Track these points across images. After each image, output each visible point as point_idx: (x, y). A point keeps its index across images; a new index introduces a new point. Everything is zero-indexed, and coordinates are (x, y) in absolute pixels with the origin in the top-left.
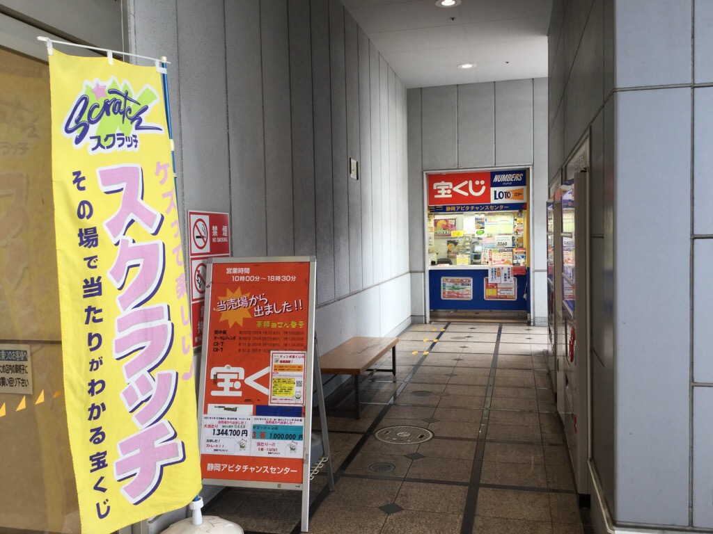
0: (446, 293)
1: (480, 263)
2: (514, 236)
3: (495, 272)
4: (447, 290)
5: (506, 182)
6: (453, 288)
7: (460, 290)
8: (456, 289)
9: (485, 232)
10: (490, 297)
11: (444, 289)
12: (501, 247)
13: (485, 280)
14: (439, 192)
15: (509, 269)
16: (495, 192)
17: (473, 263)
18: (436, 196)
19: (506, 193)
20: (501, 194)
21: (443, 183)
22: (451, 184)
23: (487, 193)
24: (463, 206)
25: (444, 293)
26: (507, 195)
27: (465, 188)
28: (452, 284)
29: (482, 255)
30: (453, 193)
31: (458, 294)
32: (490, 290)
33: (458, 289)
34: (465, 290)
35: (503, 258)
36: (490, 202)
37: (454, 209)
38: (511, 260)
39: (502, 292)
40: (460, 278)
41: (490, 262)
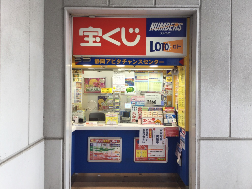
0: (94, 155)
1: (129, 122)
2: (163, 94)
3: (147, 133)
4: (94, 151)
5: (164, 31)
6: (101, 149)
7: (109, 152)
8: (104, 150)
9: (135, 90)
10: (140, 159)
11: (91, 150)
12: (151, 106)
13: (135, 140)
14: (86, 39)
15: (161, 130)
16: (152, 42)
17: (122, 121)
18: (82, 44)
19: (163, 44)
20: (158, 45)
21: (91, 29)
22: (100, 31)
23: (142, 43)
24: (114, 59)
25: (91, 155)
26: (164, 46)
27: (117, 37)
28: (100, 145)
29: (132, 113)
30: (103, 41)
31: (106, 156)
32: (140, 151)
33: (107, 150)
34: (113, 152)
35: (153, 116)
36: (145, 54)
37: (103, 61)
38: (161, 120)
39: (153, 154)
40: (109, 139)
41: (139, 121)
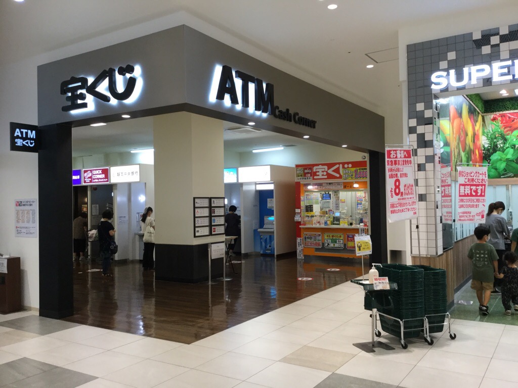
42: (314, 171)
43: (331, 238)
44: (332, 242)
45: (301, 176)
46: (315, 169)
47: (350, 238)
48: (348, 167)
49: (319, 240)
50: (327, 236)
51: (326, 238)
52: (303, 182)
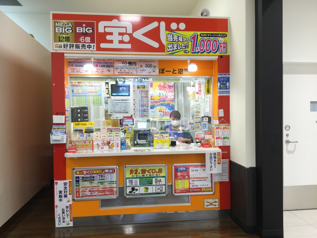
42: (101, 30)
43: (141, 175)
44: (142, 184)
45: (67, 39)
46: (102, 26)
47: (181, 171)
48: (178, 29)
49: (111, 182)
50: (131, 172)
51: (128, 175)
52: (70, 54)
